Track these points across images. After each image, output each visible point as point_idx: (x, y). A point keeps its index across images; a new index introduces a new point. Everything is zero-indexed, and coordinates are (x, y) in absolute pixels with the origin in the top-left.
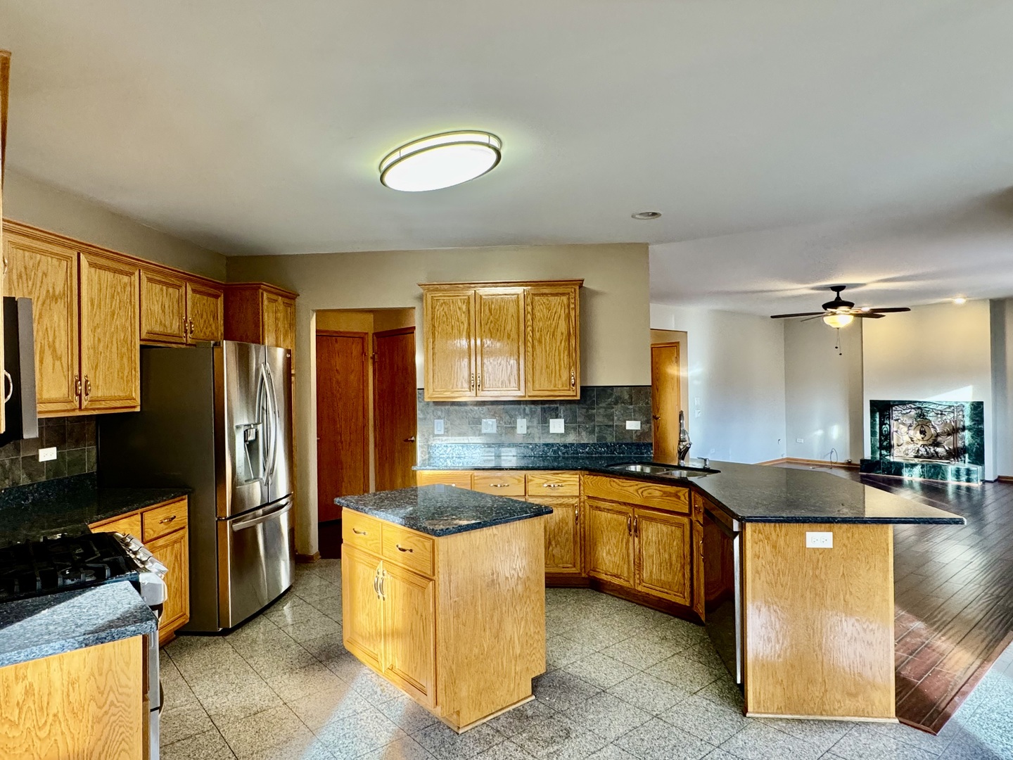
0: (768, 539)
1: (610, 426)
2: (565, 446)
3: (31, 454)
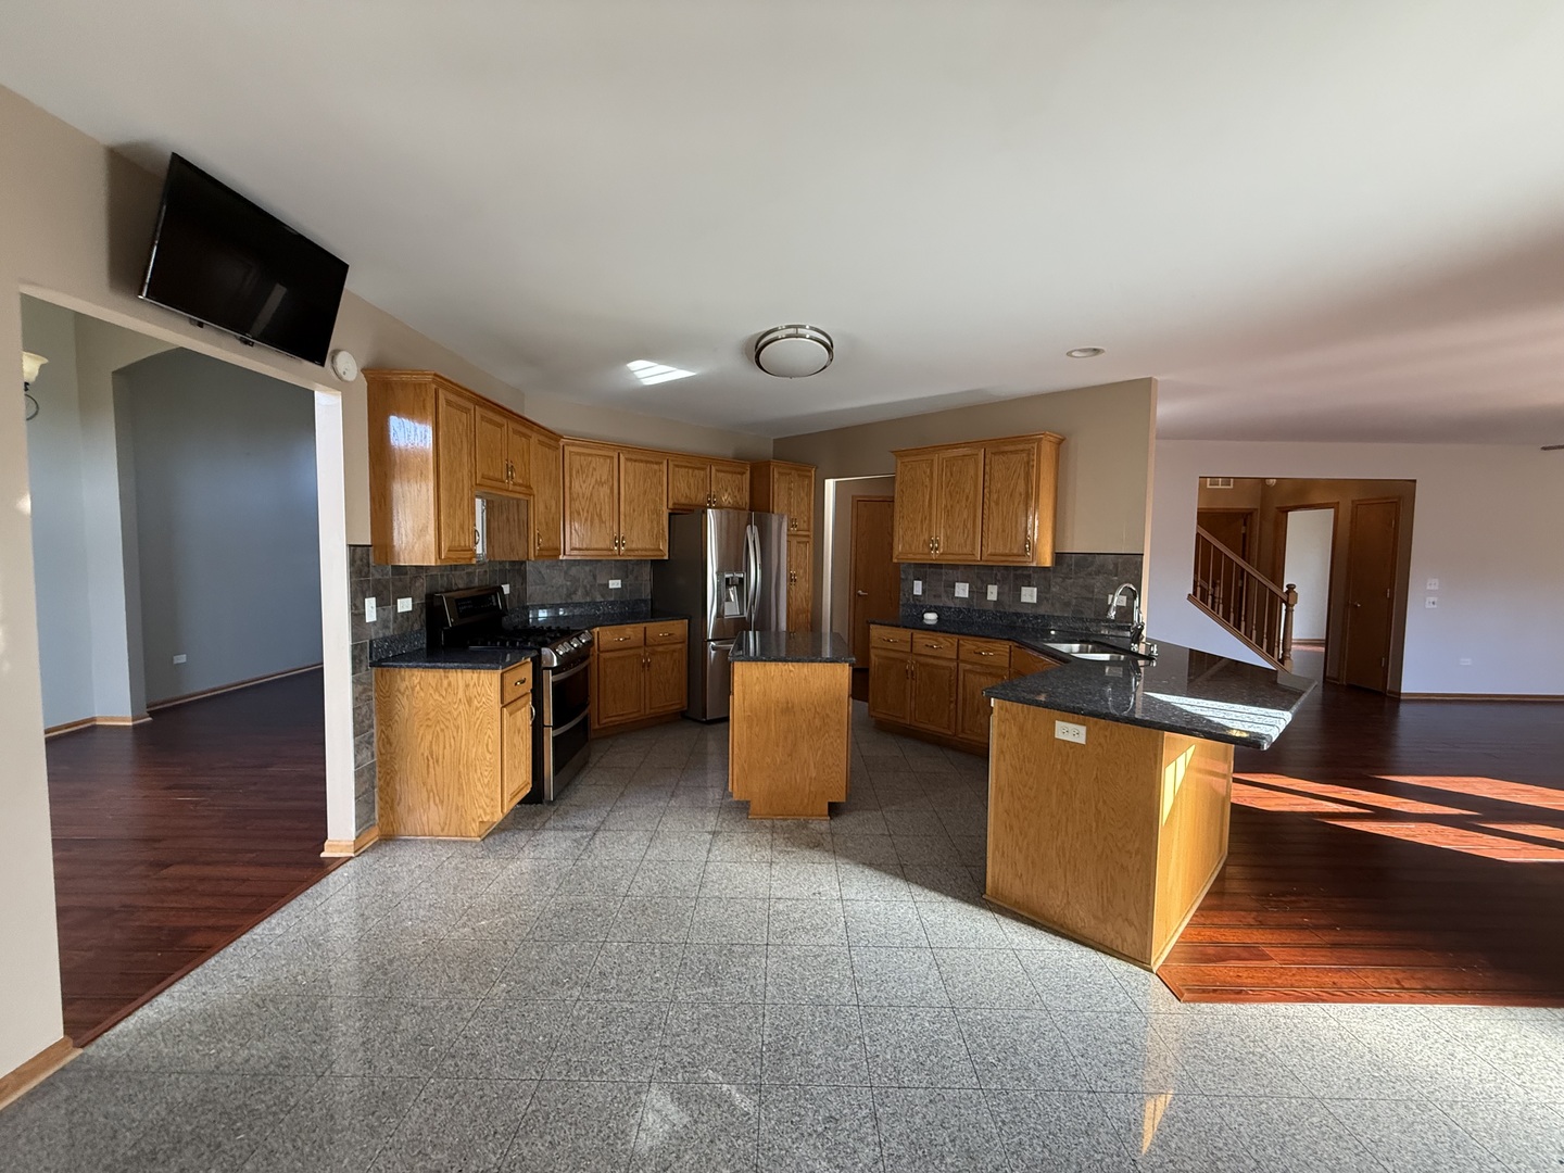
0: (1015, 719)
1: (1088, 599)
2: (1036, 617)
3: (605, 582)
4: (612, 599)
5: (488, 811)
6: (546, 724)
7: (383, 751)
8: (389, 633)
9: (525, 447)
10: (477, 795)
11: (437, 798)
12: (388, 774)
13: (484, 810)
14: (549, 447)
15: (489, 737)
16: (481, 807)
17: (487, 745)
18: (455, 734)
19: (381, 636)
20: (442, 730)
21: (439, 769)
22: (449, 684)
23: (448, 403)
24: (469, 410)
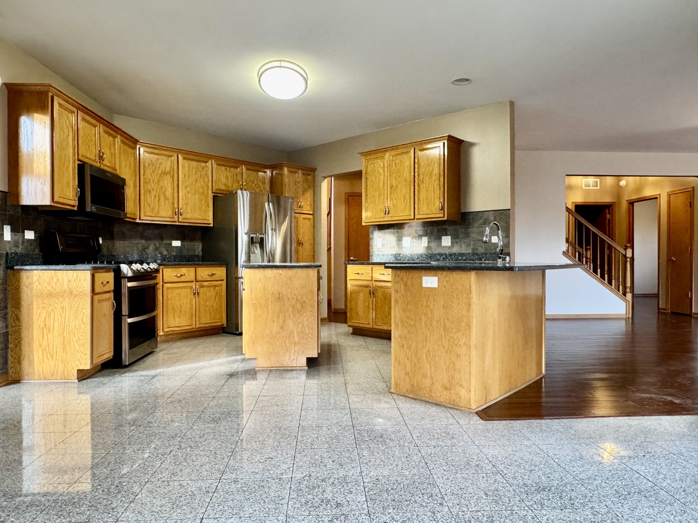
2: (451, 255)
3: (168, 242)
4: (174, 254)
5: (82, 362)
6: (123, 314)
7: (13, 325)
8: (19, 250)
9: (112, 143)
10: (76, 352)
11: (48, 354)
12: (16, 339)
13: (80, 362)
14: (130, 147)
15: (84, 314)
16: (78, 360)
17: (82, 319)
18: (61, 313)
19: (13, 251)
20: (53, 310)
21: (50, 336)
22: (58, 280)
23: (60, 105)
24: (74, 112)
